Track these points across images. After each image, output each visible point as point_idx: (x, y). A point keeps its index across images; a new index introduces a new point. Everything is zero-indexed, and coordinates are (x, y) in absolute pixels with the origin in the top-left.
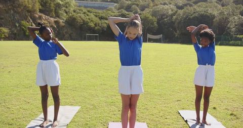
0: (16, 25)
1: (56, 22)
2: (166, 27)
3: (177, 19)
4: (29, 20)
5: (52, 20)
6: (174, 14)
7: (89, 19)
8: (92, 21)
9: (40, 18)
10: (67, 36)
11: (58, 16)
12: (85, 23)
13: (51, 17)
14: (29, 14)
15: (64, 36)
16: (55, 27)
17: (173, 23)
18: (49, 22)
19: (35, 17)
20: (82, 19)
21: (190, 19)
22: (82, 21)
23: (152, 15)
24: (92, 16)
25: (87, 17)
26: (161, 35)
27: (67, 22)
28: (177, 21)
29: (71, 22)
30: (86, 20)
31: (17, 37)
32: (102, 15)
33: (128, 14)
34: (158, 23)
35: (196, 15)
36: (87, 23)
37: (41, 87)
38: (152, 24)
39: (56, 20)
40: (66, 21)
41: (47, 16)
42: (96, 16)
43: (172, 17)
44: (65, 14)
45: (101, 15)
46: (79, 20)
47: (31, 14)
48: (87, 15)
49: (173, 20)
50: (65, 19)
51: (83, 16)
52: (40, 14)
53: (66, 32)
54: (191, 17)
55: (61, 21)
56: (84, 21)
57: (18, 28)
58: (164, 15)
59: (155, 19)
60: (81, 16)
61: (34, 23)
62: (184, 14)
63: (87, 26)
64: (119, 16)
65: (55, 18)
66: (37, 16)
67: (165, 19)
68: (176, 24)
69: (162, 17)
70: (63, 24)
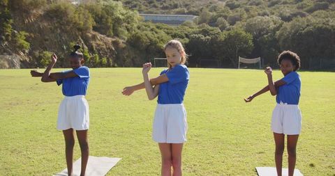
0: (63, 49)
1: (115, 43)
2: (267, 46)
3: (281, 35)
4: (80, 41)
5: (110, 40)
6: (277, 29)
7: (158, 38)
8: (162, 40)
9: (94, 37)
10: (128, 60)
11: (117, 35)
12: (152, 43)
13: (108, 36)
14: (80, 33)
15: (125, 61)
16: (113, 49)
17: (276, 41)
18: (105, 43)
19: (87, 36)
20: (149, 38)
21: (301, 34)
22: (148, 41)
23: (247, 31)
24: (162, 33)
25: (156, 35)
26: (259, 58)
27: (129, 42)
28: (283, 38)
29: (134, 42)
30: (154, 39)
31: (65, 63)
32: (177, 32)
33: (213, 30)
34: (254, 41)
35: (311, 28)
36: (156, 43)
37: (65, 132)
38: (246, 42)
39: (114, 40)
40: (127, 42)
41: (102, 36)
42: (168, 34)
43: (275, 33)
44: (126, 32)
45: (174, 32)
46: (145, 39)
47: (82, 33)
48: (156, 33)
49: (277, 37)
50: (126, 38)
51: (150, 34)
52: (94, 33)
53: (127, 56)
54: (303, 32)
55: (121, 41)
56: (151, 40)
57: (66, 52)
58: (263, 30)
59: (250, 36)
60: (147, 35)
61: (87, 46)
62: (292, 28)
63: (156, 47)
64: (200, 32)
65: (113, 37)
66: (90, 35)
67: (265, 36)
68: (280, 43)
69: (260, 33)
70: (124, 46)
